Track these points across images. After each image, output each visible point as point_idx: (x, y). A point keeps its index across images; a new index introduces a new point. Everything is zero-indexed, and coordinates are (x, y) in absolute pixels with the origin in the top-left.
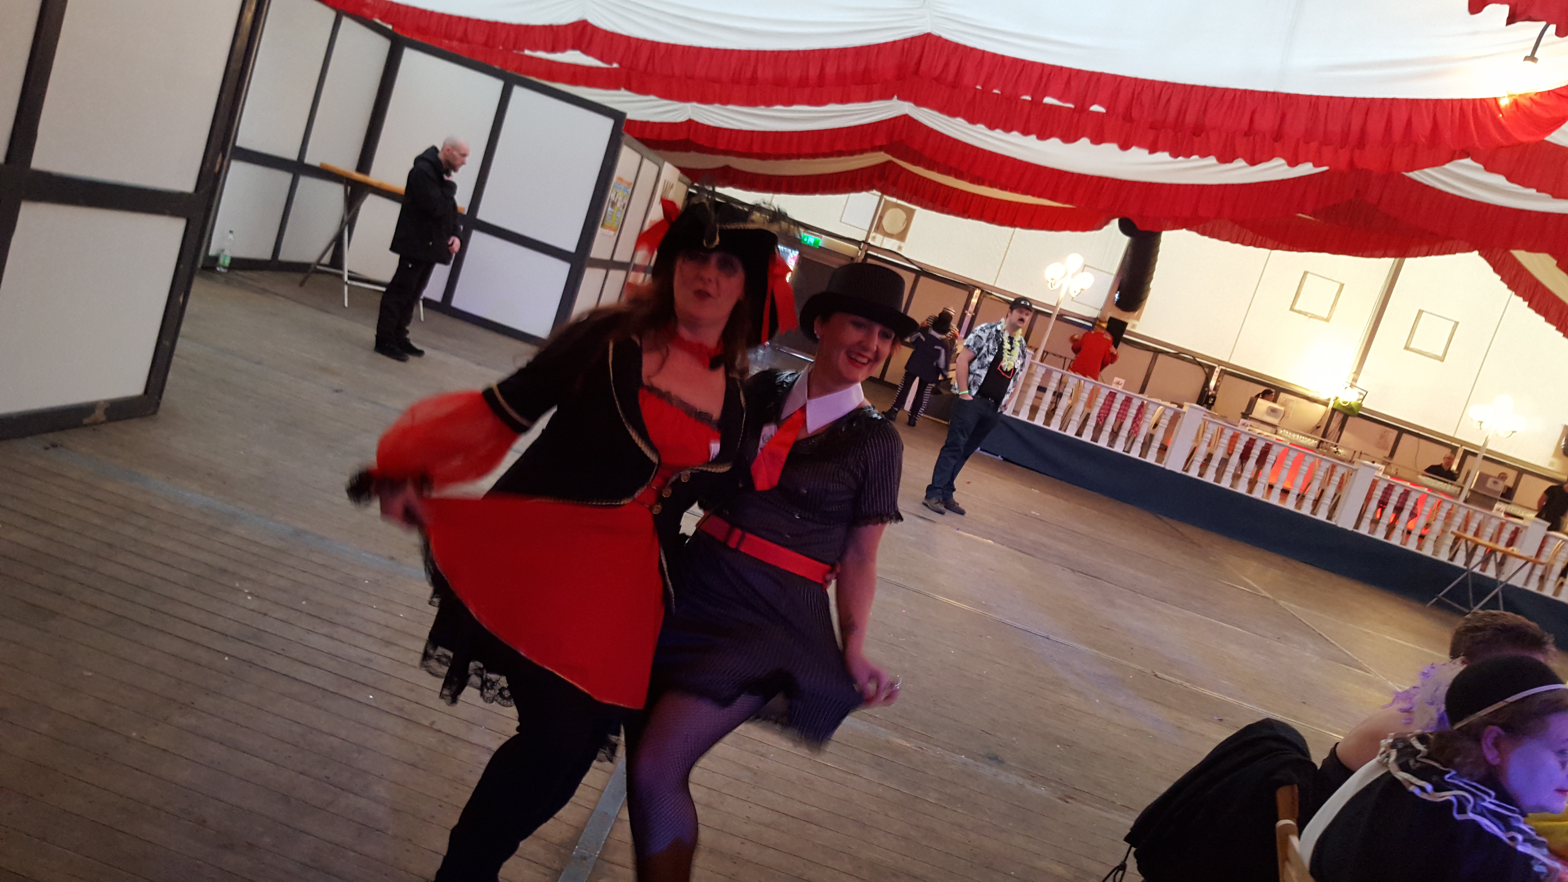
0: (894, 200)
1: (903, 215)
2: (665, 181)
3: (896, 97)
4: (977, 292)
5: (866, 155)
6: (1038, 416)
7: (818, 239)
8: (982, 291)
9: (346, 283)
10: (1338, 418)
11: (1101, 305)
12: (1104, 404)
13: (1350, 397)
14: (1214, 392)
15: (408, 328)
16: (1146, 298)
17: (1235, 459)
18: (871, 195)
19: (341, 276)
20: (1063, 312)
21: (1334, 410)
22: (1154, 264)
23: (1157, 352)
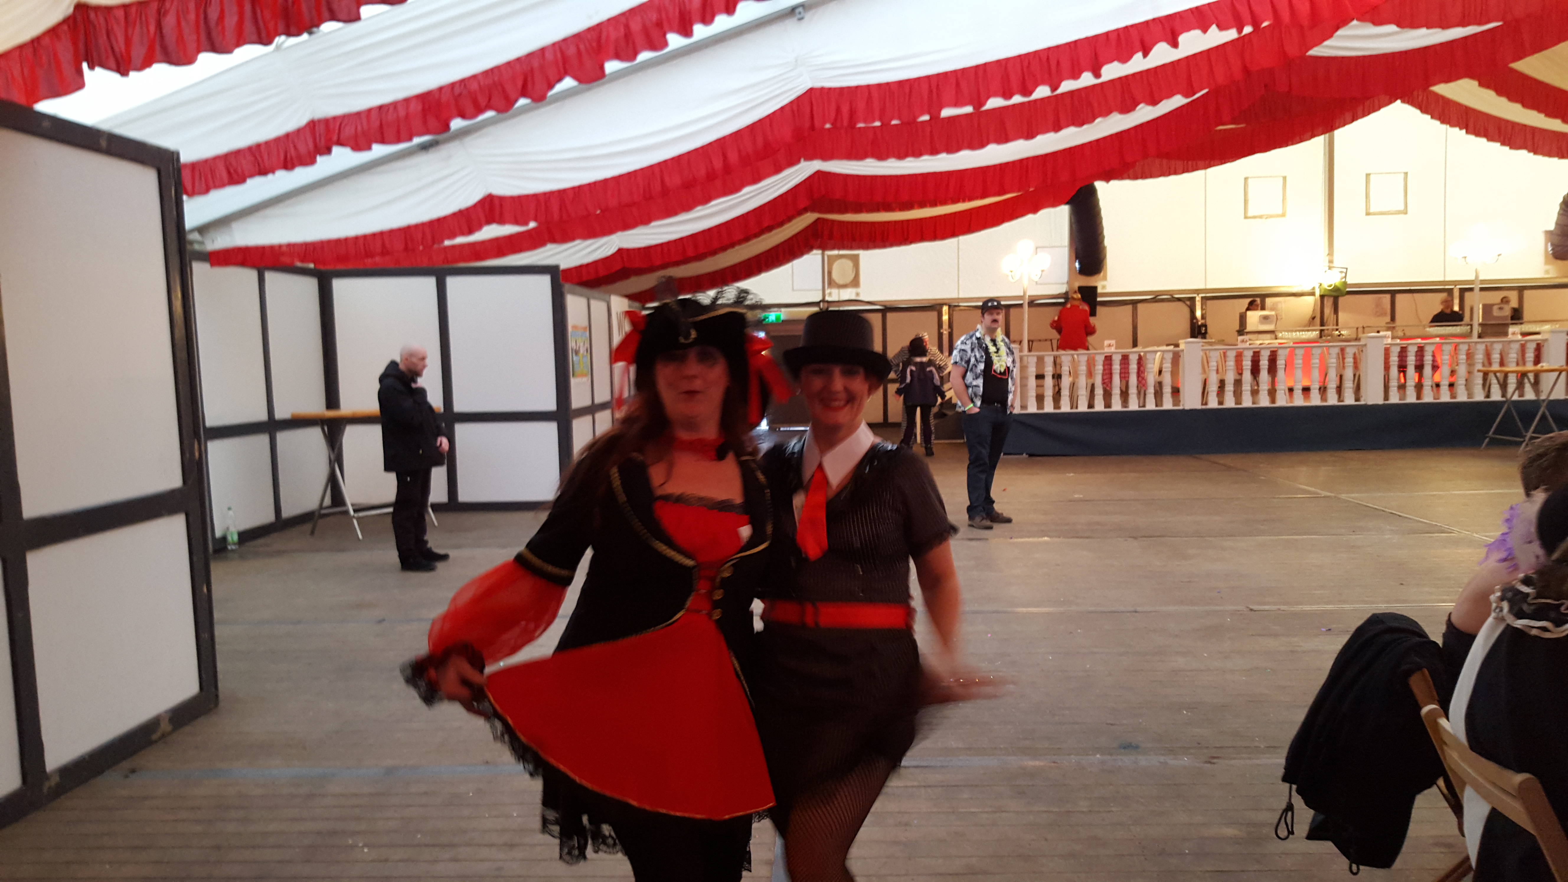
0: (835, 252)
1: (849, 264)
2: (617, 313)
3: (802, 160)
4: (945, 309)
5: (794, 221)
6: (1045, 403)
7: (778, 313)
8: (950, 306)
9: (354, 517)
10: (1329, 303)
11: (1065, 279)
12: (1104, 370)
13: (1332, 280)
14: (1203, 321)
15: (426, 538)
16: (1105, 256)
17: (1247, 376)
18: (813, 256)
19: (346, 512)
20: (1033, 298)
21: (1322, 297)
22: (1101, 223)
23: (1134, 303)
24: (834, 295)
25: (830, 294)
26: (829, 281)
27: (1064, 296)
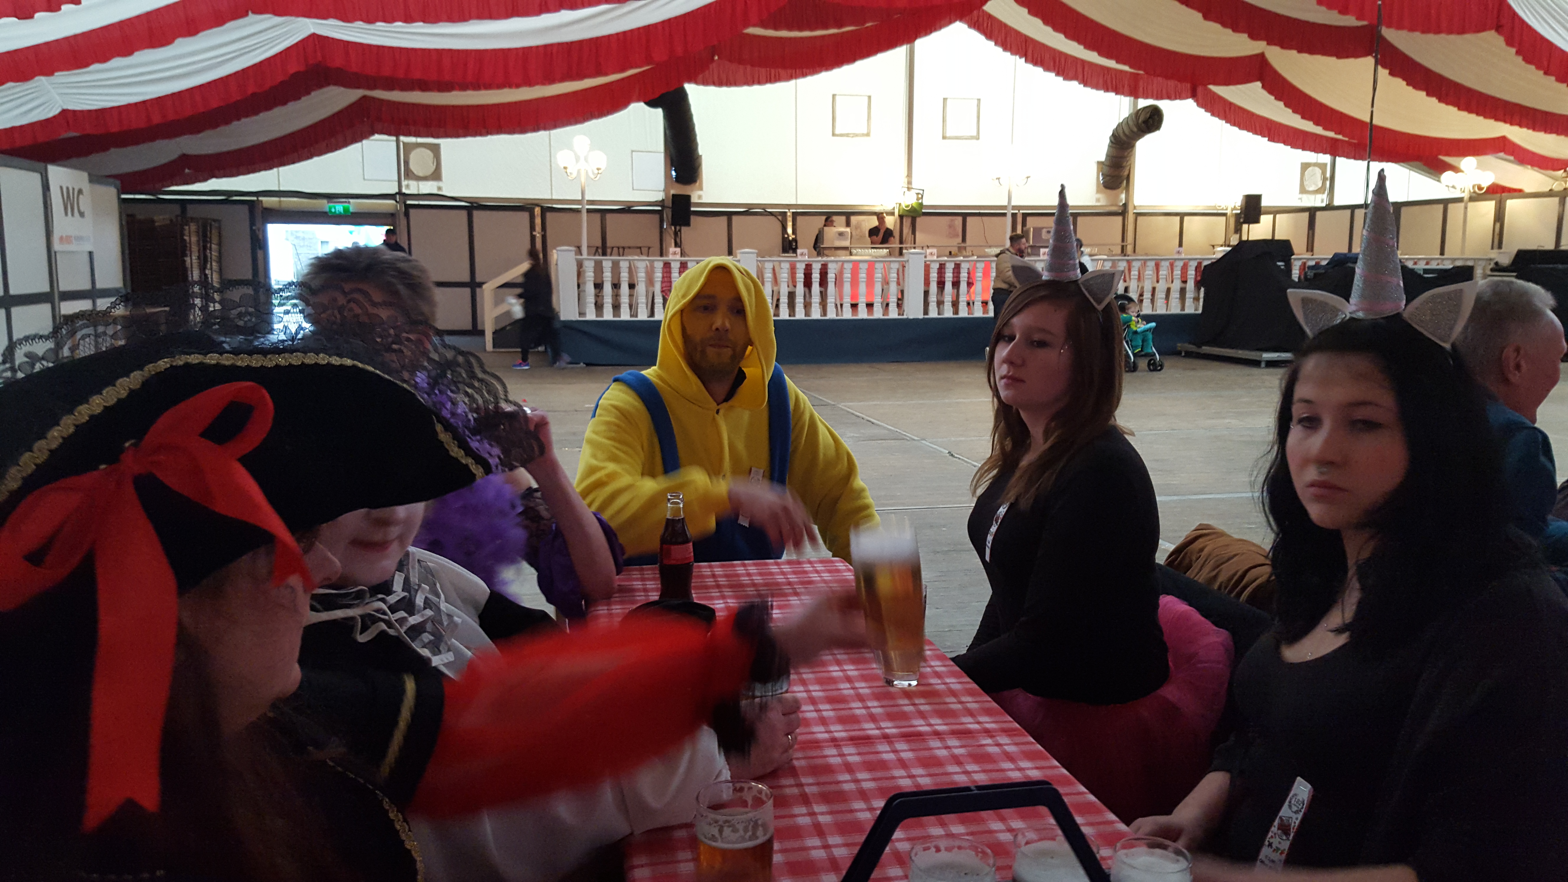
0: (411, 139)
1: (429, 153)
4: (537, 210)
7: (346, 205)
8: (542, 208)
10: (907, 223)
11: (662, 186)
13: (909, 200)
14: (794, 237)
16: (700, 165)
21: (901, 217)
22: (694, 129)
23: (729, 215)
24: (412, 187)
25: (408, 186)
26: (406, 172)
27: (661, 204)
